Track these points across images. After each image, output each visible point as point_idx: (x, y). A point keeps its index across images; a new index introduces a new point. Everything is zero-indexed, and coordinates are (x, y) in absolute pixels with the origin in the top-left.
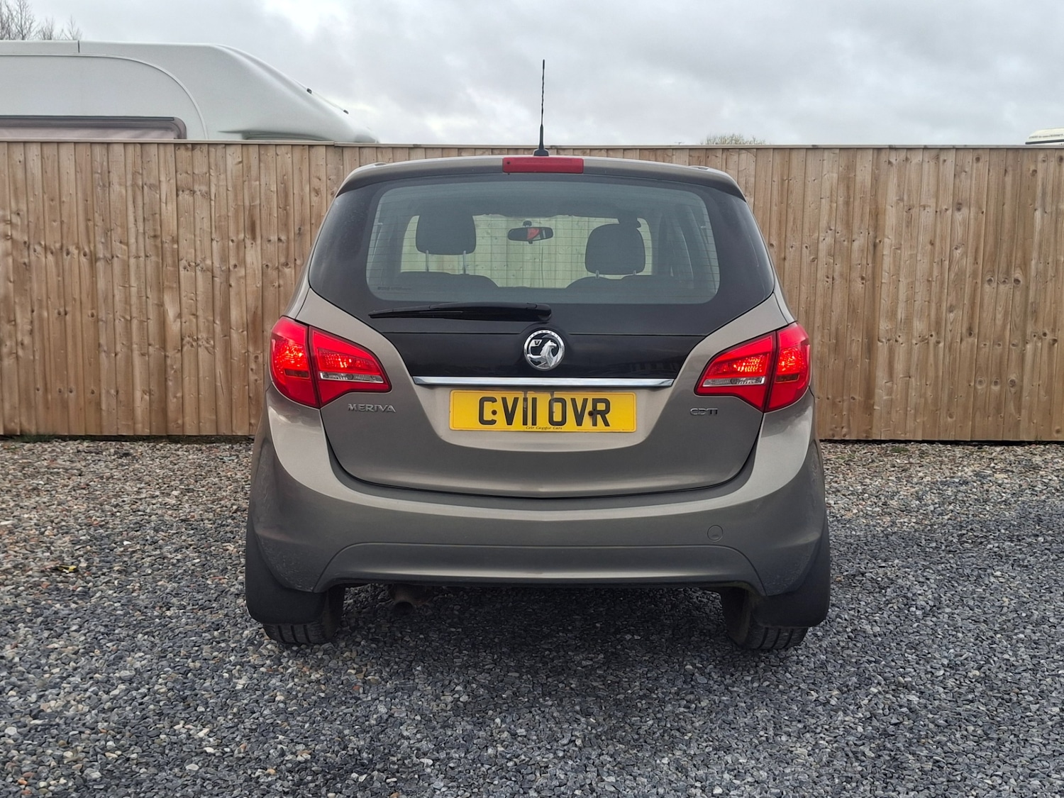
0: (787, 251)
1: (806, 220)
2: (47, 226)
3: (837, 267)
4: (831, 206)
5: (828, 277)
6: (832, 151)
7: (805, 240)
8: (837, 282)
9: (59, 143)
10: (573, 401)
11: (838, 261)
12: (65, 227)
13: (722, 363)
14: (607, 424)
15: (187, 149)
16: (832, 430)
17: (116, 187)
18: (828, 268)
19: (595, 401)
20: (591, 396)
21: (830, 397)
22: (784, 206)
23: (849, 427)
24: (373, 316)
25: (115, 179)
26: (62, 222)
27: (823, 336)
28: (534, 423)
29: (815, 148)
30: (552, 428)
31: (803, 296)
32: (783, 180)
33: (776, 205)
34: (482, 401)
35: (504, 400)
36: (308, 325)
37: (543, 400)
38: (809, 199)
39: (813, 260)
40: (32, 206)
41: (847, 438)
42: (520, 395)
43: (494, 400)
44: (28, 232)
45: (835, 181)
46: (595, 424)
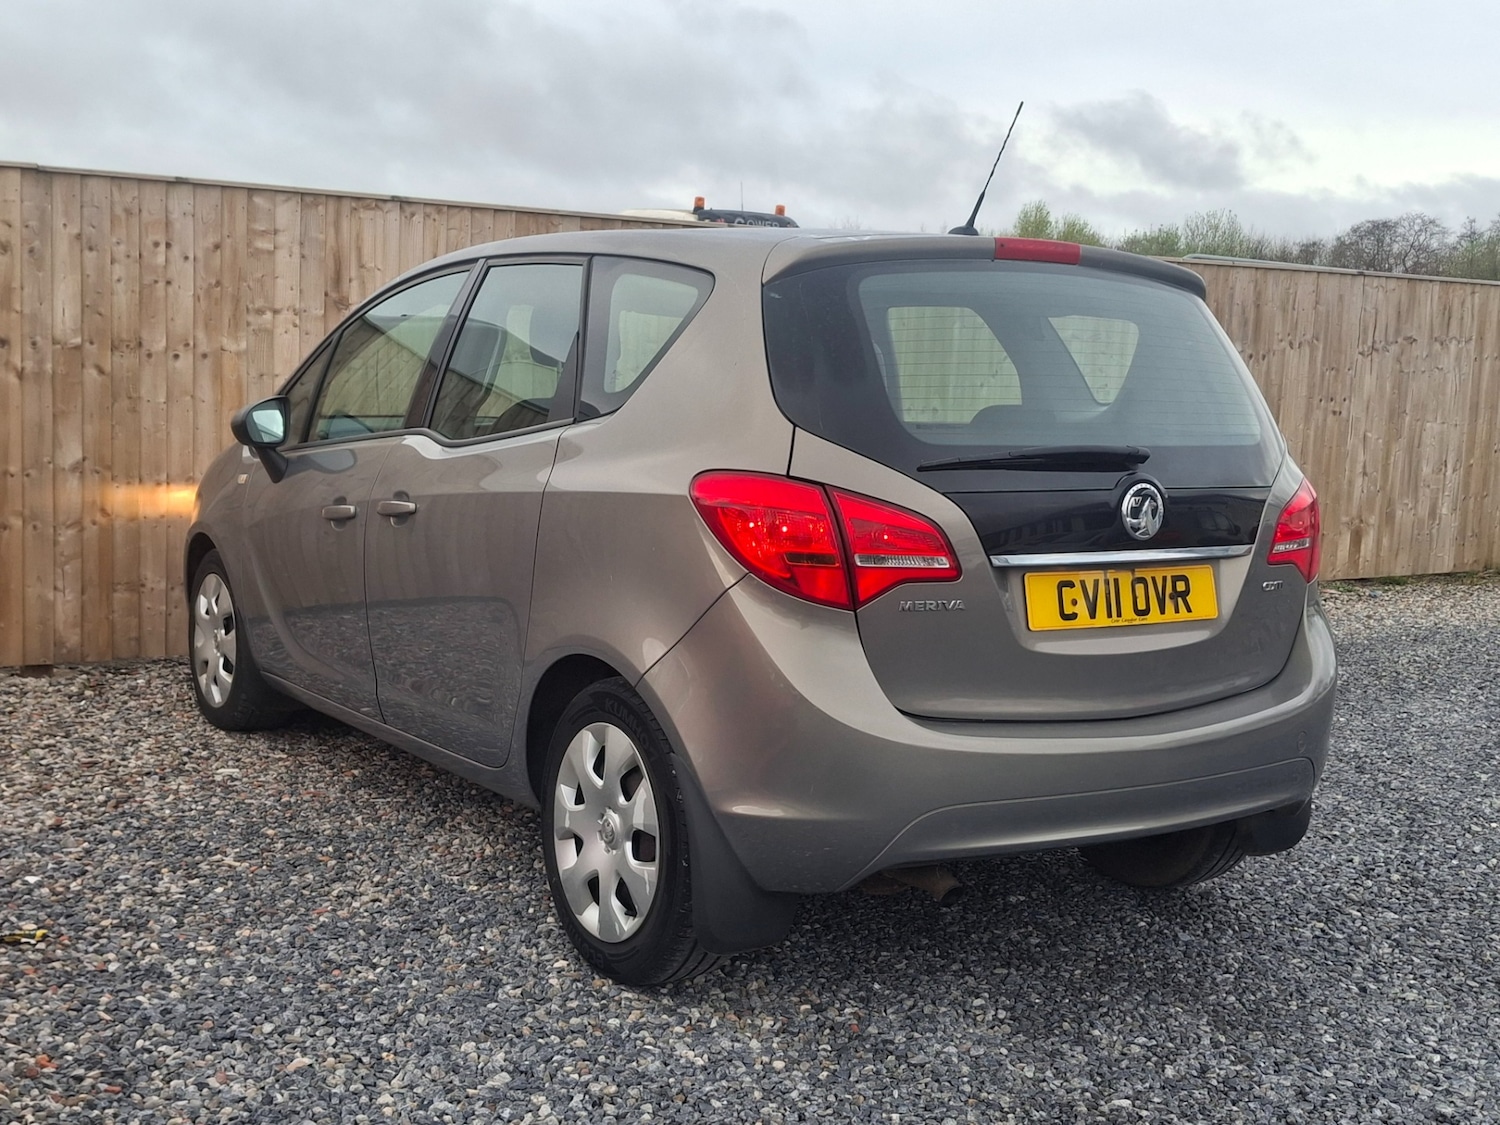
10: (1153, 579)
14: (1189, 609)
19: (1175, 579)
20: (1170, 572)
24: (920, 469)
28: (1119, 614)
30: (1138, 620)
34: (1062, 585)
35: (1083, 583)
42: (1100, 575)
43: (1071, 585)
46: (1177, 611)
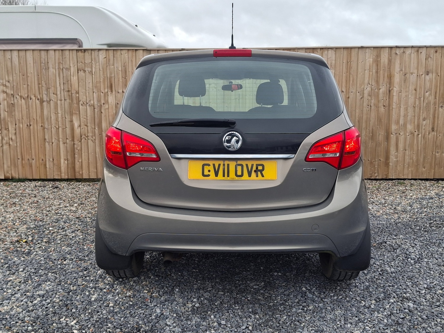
0: (350, 94)
1: (358, 80)
2: (21, 87)
3: (373, 101)
4: (370, 74)
5: (368, 106)
6: (370, 48)
7: (358, 89)
8: (372, 108)
9: (26, 50)
10: (247, 165)
11: (373, 98)
12: (29, 87)
13: (318, 147)
14: (263, 176)
15: (82, 52)
16: (370, 174)
17: (51, 70)
18: (368, 102)
19: (258, 165)
20: (255, 163)
21: (369, 159)
22: (348, 74)
23: (378, 173)
24: (152, 126)
25: (50, 66)
26: (28, 85)
27: (366, 132)
28: (228, 176)
29: (362, 47)
30: (237, 178)
31: (357, 114)
32: (348, 62)
33: (345, 74)
34: (203, 166)
35: (214, 165)
36: (122, 130)
37: (232, 165)
38: (360, 70)
39: (362, 98)
40: (15, 78)
41: (377, 178)
42: (222, 163)
43: (209, 165)
44: (13, 90)
45: (371, 62)
46: (257, 176)
